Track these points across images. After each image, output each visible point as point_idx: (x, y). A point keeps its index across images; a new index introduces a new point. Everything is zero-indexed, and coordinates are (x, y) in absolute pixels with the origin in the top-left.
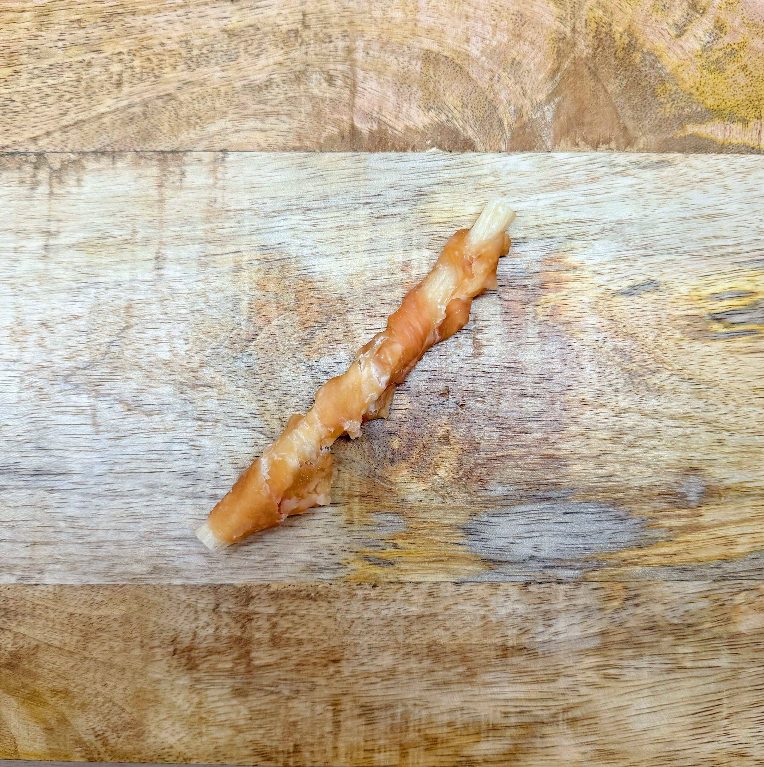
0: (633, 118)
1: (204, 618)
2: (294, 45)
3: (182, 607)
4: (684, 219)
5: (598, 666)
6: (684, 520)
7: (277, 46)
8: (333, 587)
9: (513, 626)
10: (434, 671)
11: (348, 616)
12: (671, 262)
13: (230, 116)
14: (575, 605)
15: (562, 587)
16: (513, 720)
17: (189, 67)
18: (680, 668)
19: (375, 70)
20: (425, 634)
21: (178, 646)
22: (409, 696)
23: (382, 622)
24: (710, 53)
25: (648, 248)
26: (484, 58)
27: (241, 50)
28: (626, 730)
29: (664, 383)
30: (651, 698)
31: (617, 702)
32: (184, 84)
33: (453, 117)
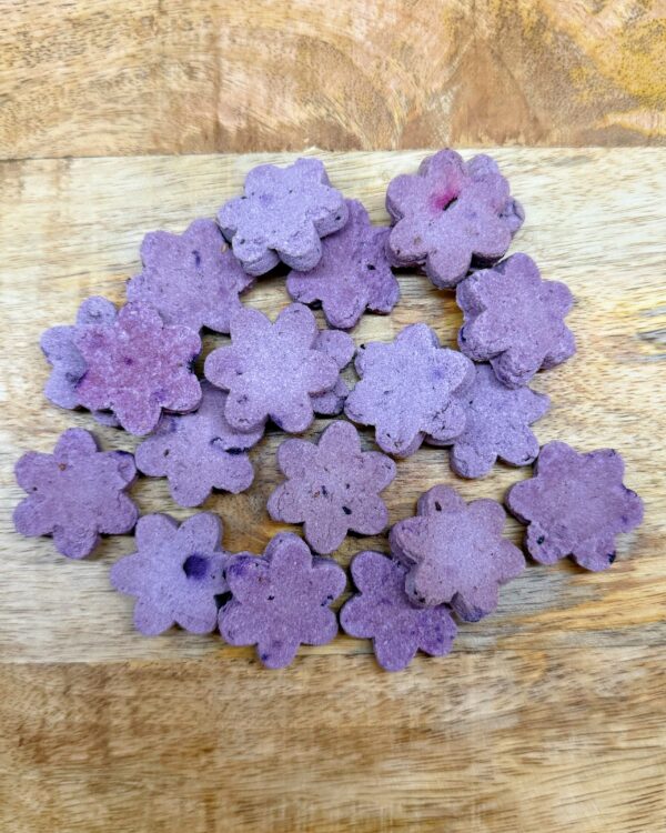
0: (545, 108)
1: (53, 702)
2: (149, 34)
3: (28, 689)
4: (606, 223)
5: (517, 749)
6: (613, 575)
7: (129, 36)
8: (203, 665)
9: (416, 704)
10: (322, 760)
11: (221, 698)
12: (591, 274)
13: (76, 117)
14: (487, 678)
15: (472, 657)
16: (417, 815)
17: (28, 63)
18: (613, 749)
19: (243, 60)
20: (312, 716)
21: (25, 735)
22: (294, 789)
23: (261, 704)
24: (632, 31)
25: (564, 259)
26: (369, 43)
27: (87, 41)
28: (550, 824)
29: (586, 416)
30: (580, 786)
31: (537, 791)
32: (23, 82)
33: (335, 111)
